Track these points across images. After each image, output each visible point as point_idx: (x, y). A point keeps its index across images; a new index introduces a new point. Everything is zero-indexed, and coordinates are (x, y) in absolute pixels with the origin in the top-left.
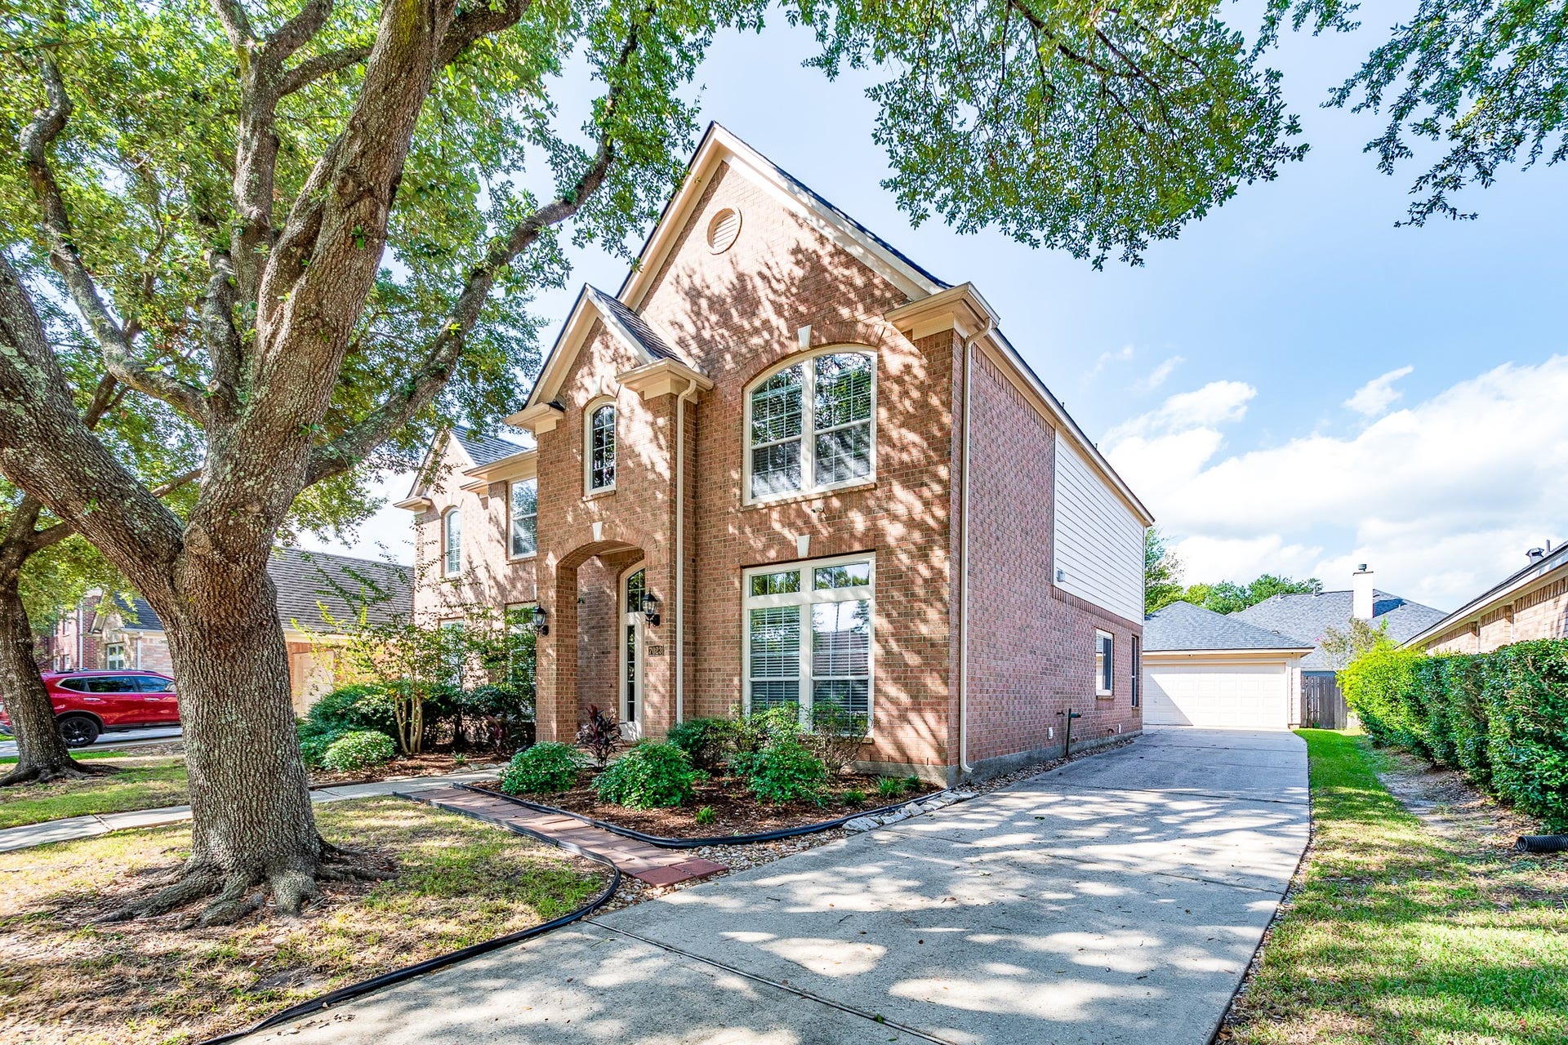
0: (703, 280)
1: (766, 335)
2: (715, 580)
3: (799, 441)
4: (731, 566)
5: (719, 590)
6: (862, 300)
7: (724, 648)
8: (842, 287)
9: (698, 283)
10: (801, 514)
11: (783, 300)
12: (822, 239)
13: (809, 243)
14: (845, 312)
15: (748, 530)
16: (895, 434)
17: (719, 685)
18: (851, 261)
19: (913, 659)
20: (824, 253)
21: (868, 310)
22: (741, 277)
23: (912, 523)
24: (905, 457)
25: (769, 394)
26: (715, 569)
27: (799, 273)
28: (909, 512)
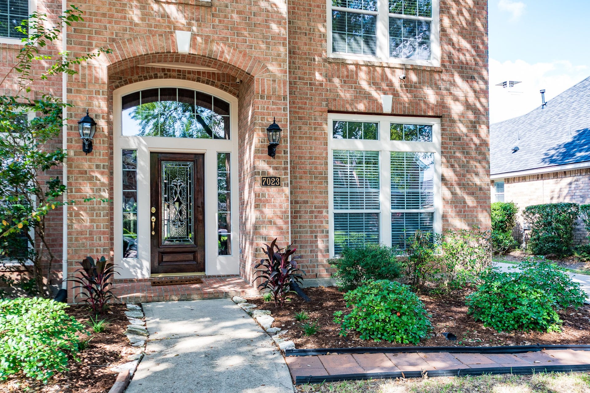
2: (300, 118)
3: (375, 16)
4: (318, 108)
5: (305, 128)
7: (311, 182)
10: (384, 77)
15: (336, 81)
17: (307, 217)
19: (470, 201)
23: (467, 106)
26: (300, 108)
28: (466, 97)
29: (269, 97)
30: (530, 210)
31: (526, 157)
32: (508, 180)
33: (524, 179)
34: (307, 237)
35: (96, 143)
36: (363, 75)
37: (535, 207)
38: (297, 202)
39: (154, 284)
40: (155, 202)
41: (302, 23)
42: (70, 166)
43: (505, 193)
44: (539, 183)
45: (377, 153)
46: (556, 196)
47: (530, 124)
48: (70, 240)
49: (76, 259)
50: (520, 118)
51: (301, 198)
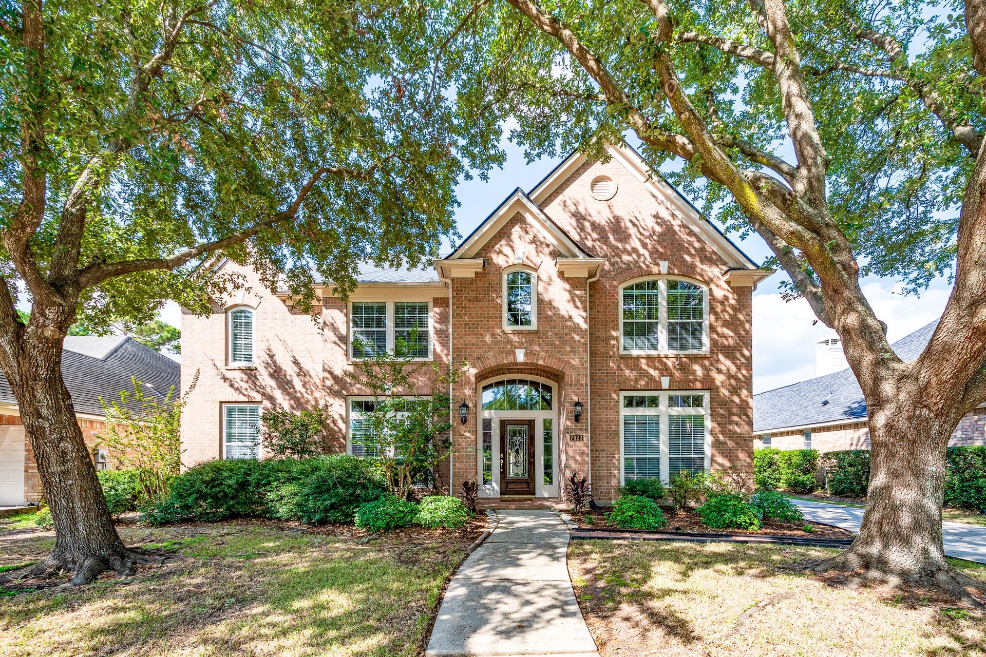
0: (586, 210)
1: (634, 256)
2: (599, 396)
3: (657, 323)
4: (612, 389)
6: (698, 254)
7: (607, 438)
8: (686, 245)
9: (582, 210)
10: (662, 364)
11: (647, 241)
12: (673, 215)
13: (665, 215)
14: (687, 258)
15: (624, 367)
16: (719, 330)
17: (604, 460)
18: (691, 233)
20: (676, 223)
21: (702, 262)
22: (617, 218)
23: (730, 376)
24: (726, 343)
25: (635, 292)
26: (600, 389)
27: (658, 229)
28: (728, 370)
29: (575, 385)
30: (827, 456)
31: (833, 410)
32: (815, 430)
33: (828, 429)
34: (604, 473)
35: (469, 418)
36: (643, 361)
37: (830, 453)
38: (596, 451)
39: (502, 501)
40: (503, 450)
41: (601, 334)
42: (454, 431)
43: (812, 441)
44: (842, 433)
45: (658, 416)
46: (855, 443)
47: (846, 379)
48: (454, 472)
49: (457, 483)
50: (838, 373)
51: (600, 447)
